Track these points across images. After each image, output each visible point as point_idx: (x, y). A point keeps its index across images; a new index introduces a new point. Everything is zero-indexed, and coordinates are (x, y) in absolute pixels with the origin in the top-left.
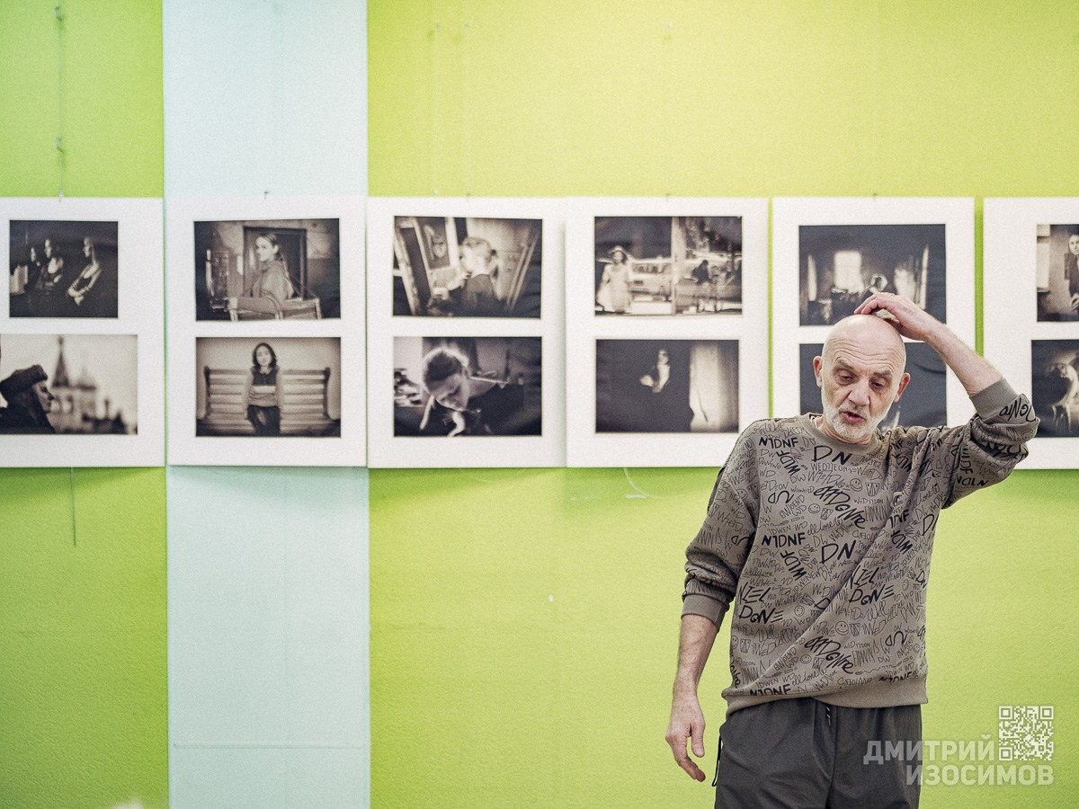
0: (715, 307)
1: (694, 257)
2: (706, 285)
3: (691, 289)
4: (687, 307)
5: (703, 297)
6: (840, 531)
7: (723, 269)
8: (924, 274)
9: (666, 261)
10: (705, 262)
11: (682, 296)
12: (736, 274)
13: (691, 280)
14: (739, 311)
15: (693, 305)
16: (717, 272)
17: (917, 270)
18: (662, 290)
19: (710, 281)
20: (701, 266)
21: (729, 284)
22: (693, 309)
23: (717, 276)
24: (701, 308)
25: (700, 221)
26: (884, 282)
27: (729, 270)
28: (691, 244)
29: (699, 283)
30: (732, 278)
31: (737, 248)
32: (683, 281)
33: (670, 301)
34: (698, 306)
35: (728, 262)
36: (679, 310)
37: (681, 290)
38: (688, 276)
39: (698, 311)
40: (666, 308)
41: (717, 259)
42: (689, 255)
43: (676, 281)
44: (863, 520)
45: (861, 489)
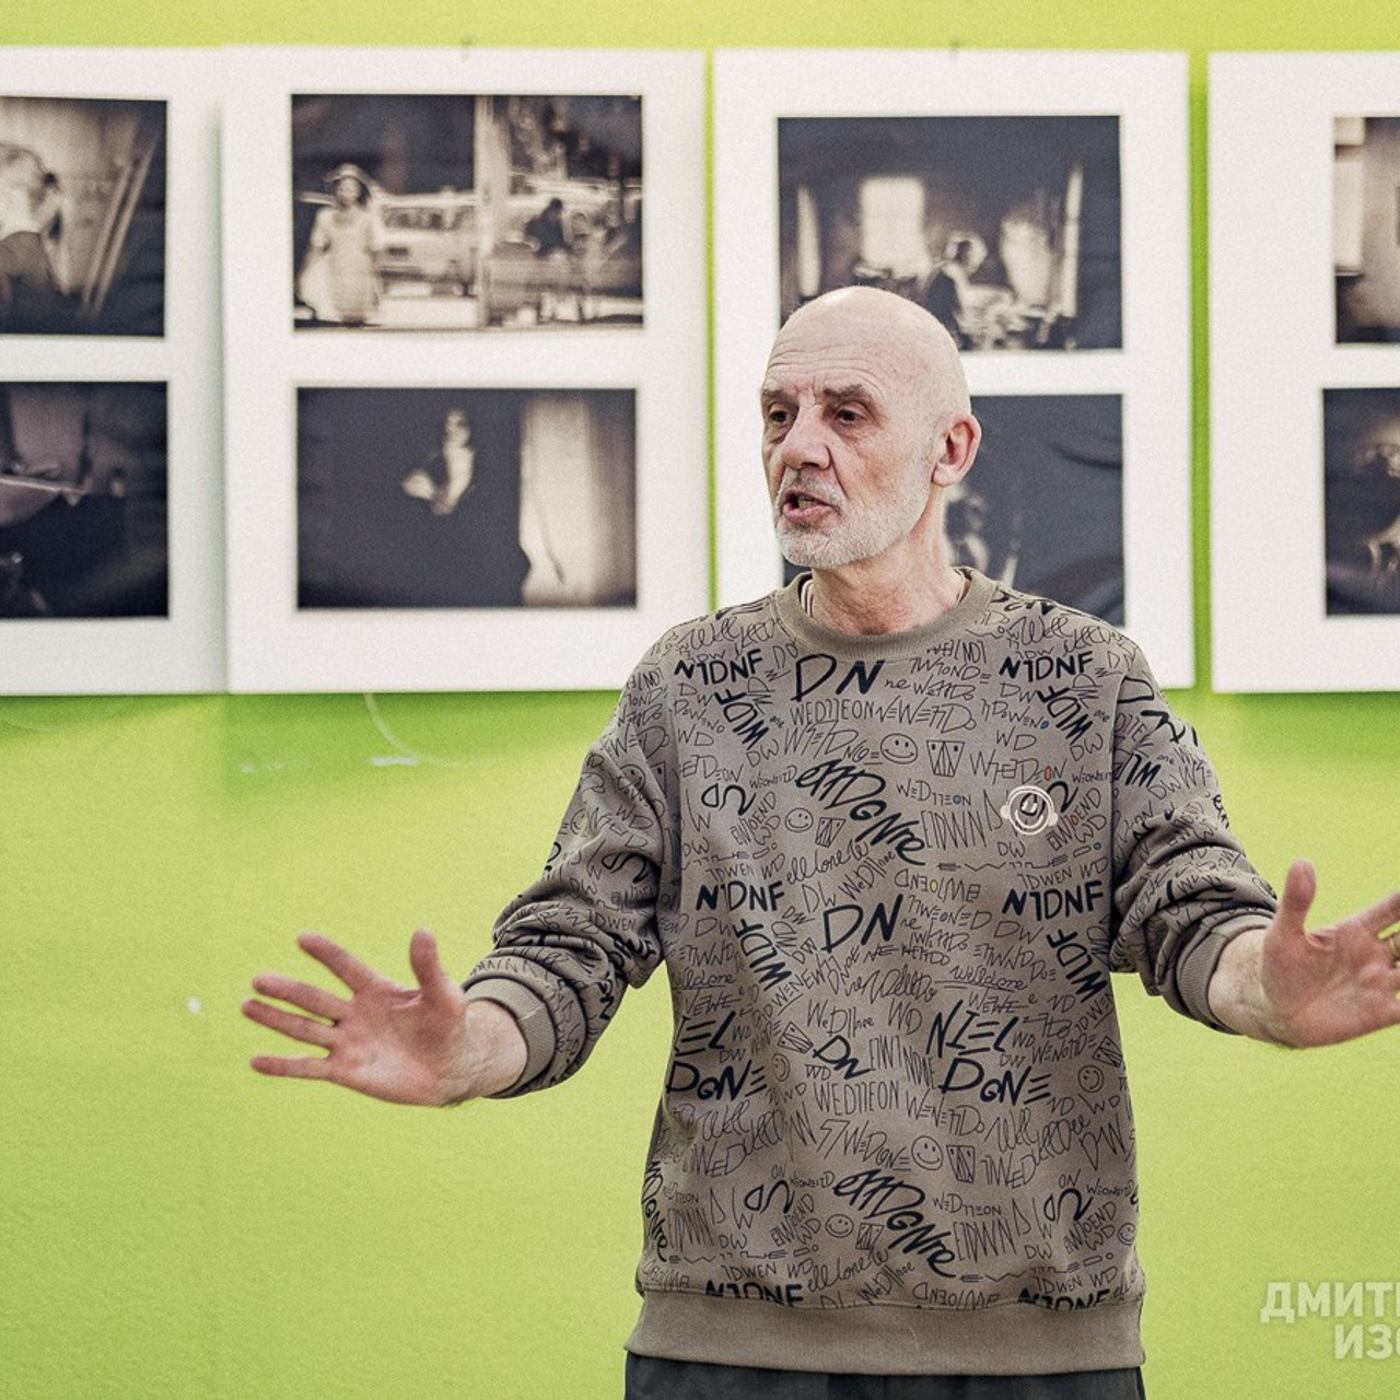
1: (530, 191)
2: (558, 259)
4: (513, 311)
5: (551, 287)
6: (864, 872)
8: (1072, 233)
9: (463, 200)
10: (557, 204)
11: (501, 284)
12: (629, 232)
14: (637, 320)
17: (1055, 224)
18: (453, 270)
19: (568, 249)
20: (545, 213)
24: (546, 314)
25: (544, 107)
26: (978, 252)
28: (521, 160)
29: (542, 254)
30: (621, 240)
31: (630, 170)
32: (503, 250)
33: (473, 297)
35: (609, 203)
36: (495, 318)
37: (499, 269)
38: (515, 237)
39: (540, 320)
40: (465, 312)
41: (583, 197)
42: (518, 187)
44: (919, 844)
45: (913, 758)
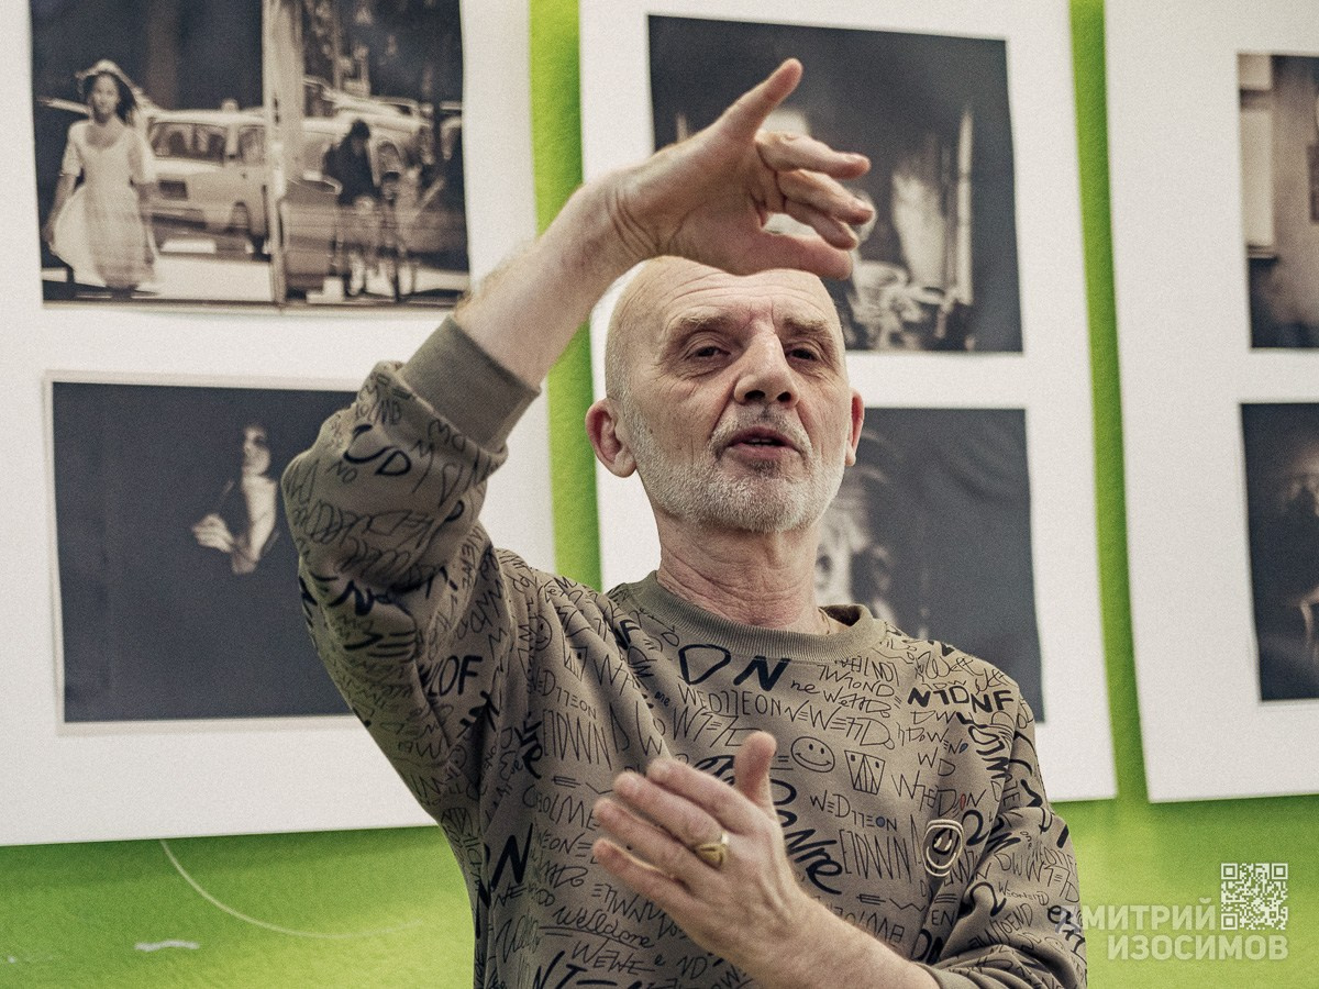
0: (395, 282)
1: (329, 111)
2: (366, 205)
3: (323, 220)
4: (316, 281)
5: (361, 248)
7: (412, 158)
8: (964, 191)
9: (248, 117)
10: (360, 130)
11: (301, 241)
12: (447, 174)
13: (322, 186)
15: (333, 273)
16: (396, 167)
17: (945, 179)
18: (240, 219)
19: (376, 194)
20: (348, 140)
21: (430, 207)
22: (333, 288)
23: (395, 176)
24: (356, 284)
27: (428, 160)
29: (346, 200)
30: (437, 186)
32: (299, 191)
33: (268, 259)
34: (346, 277)
35: (422, 131)
36: (296, 292)
37: (296, 219)
39: (347, 293)
40: (258, 280)
41: (392, 122)
42: (314, 104)
43: (279, 188)
44: (835, 868)
45: (830, 766)
